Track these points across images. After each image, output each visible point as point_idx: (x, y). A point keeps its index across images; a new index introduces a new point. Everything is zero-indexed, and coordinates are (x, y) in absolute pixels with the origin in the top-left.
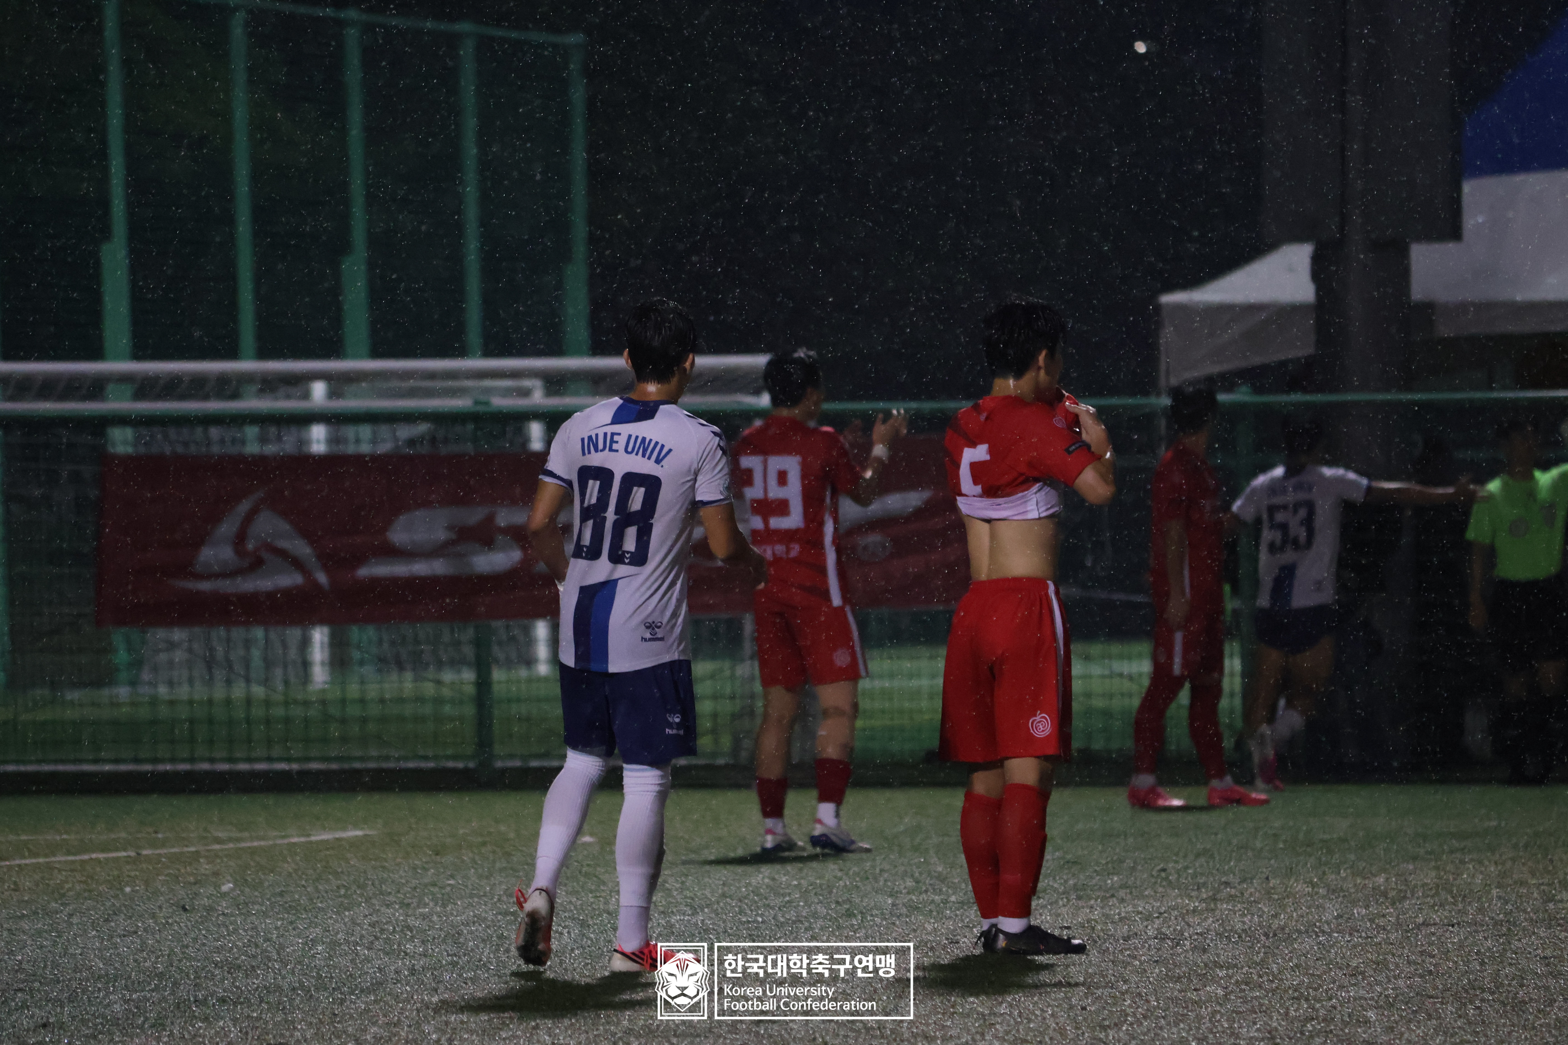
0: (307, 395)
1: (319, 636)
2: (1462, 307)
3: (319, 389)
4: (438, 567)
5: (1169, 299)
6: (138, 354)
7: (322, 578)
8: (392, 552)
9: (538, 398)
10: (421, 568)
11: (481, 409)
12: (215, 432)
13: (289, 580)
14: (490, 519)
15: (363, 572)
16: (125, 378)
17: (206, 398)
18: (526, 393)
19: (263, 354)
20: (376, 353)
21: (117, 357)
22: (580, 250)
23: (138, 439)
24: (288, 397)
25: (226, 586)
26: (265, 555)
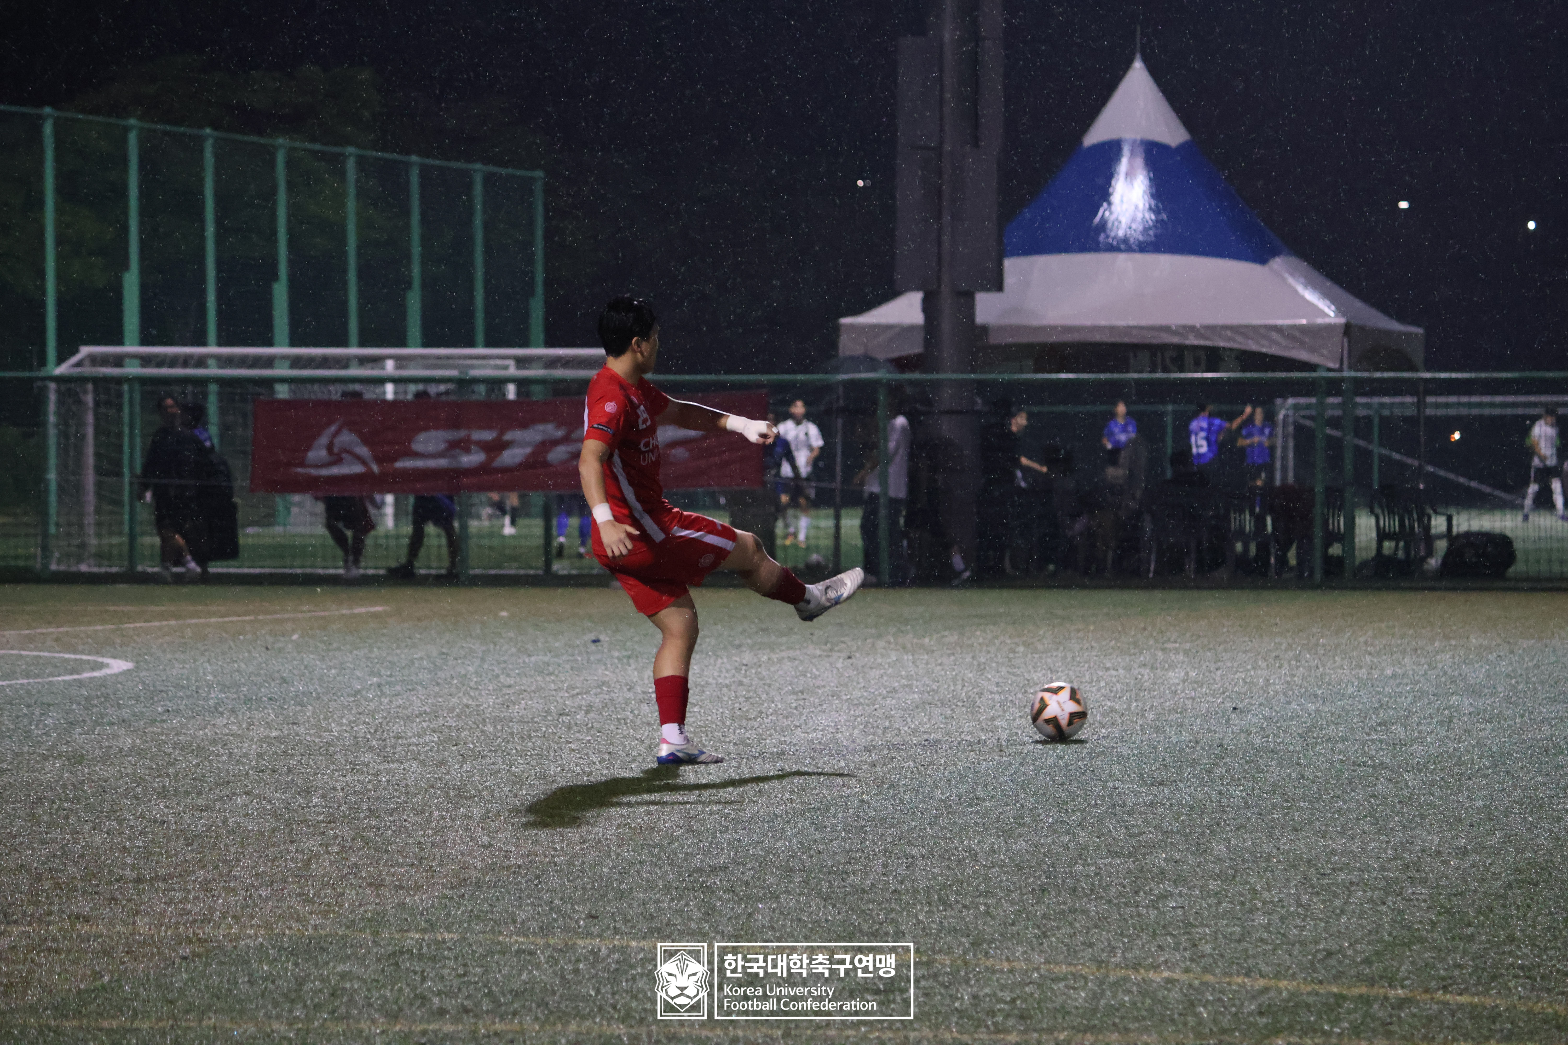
0: (383, 368)
1: (389, 499)
2: (1003, 329)
3: (390, 364)
4: (442, 463)
5: (846, 321)
6: (293, 344)
7: (375, 468)
8: (416, 455)
9: (512, 371)
10: (432, 463)
11: (463, 376)
12: (316, 387)
13: (357, 469)
14: (469, 436)
15: (399, 465)
16: (284, 357)
17: (330, 368)
18: (506, 368)
19: (362, 344)
20: (425, 345)
21: (281, 345)
22: (539, 289)
23: (291, 390)
24: (373, 368)
25: (325, 472)
26: (344, 456)
